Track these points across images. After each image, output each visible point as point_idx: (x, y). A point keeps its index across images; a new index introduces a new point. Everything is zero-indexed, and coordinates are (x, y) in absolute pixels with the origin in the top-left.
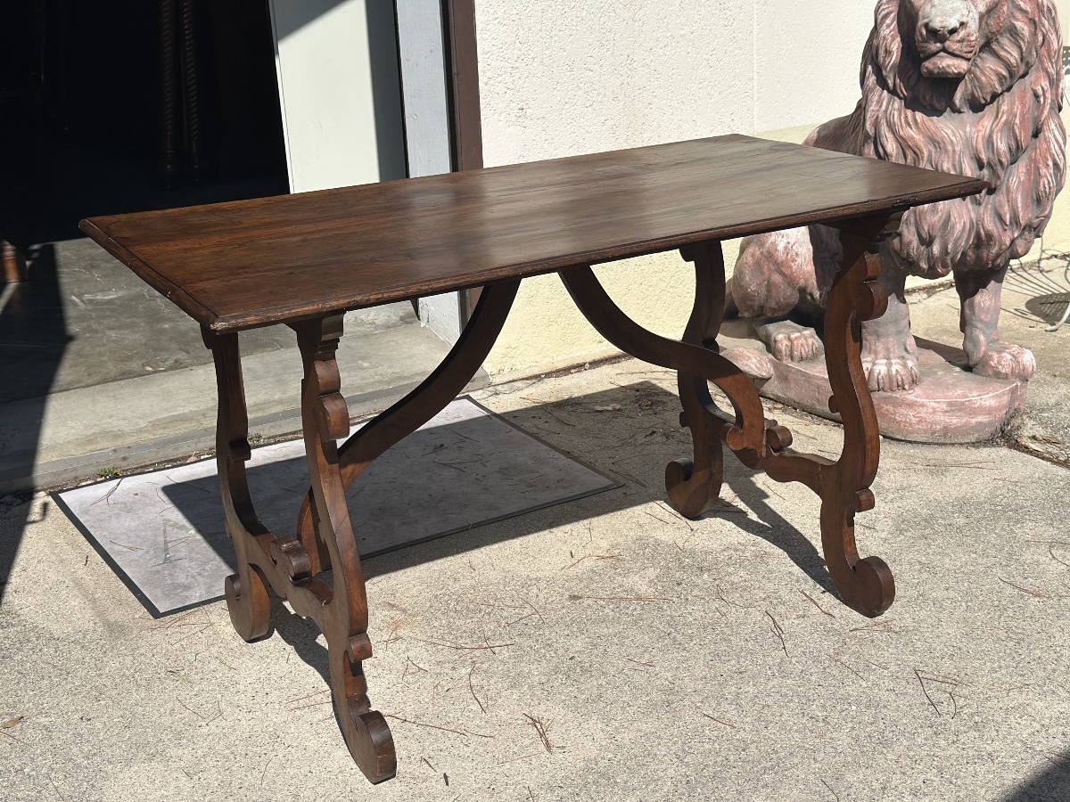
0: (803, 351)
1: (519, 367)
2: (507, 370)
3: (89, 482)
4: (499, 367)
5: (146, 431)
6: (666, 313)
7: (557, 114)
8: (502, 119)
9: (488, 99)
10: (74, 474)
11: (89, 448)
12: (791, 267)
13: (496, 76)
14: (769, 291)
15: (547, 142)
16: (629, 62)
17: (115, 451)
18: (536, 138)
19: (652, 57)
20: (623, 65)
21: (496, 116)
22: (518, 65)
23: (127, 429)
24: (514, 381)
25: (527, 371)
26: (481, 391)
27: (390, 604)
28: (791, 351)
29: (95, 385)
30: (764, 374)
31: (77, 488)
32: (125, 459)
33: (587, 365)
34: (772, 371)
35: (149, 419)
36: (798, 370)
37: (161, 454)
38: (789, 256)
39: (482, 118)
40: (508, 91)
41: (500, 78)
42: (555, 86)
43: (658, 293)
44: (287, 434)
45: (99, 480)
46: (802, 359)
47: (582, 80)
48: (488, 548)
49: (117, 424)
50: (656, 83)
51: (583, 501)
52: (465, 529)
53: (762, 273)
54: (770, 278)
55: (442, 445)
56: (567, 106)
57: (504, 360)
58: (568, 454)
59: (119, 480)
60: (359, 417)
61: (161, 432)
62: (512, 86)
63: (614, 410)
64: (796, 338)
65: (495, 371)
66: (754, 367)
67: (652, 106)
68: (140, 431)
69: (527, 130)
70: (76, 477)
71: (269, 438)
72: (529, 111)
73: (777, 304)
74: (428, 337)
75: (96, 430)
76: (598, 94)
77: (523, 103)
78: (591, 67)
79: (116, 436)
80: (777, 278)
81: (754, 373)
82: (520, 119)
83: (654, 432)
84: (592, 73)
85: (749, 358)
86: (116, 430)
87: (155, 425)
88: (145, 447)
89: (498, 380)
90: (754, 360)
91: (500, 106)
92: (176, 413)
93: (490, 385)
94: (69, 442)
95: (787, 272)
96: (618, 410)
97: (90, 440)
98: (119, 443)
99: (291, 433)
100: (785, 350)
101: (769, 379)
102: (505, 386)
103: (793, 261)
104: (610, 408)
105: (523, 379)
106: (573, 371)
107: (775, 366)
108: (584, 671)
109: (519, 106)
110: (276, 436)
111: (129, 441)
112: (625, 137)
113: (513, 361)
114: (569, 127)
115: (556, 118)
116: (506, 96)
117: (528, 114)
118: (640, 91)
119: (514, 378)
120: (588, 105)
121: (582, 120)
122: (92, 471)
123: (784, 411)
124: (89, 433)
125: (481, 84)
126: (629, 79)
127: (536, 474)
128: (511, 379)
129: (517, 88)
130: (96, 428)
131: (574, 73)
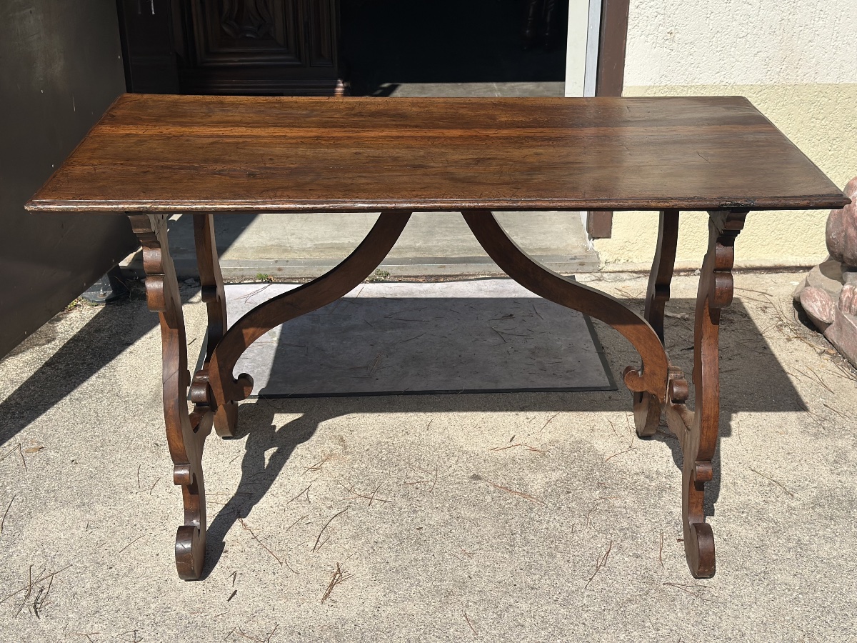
1: (634, 260)
2: (622, 261)
3: (250, 281)
4: (615, 257)
5: (307, 251)
7: (707, 41)
8: (649, 40)
9: (637, 21)
10: (240, 273)
11: (261, 255)
14: (846, 242)
15: (693, 65)
17: (276, 262)
18: (682, 62)
21: (643, 36)
23: (296, 247)
24: (622, 272)
26: (588, 275)
27: (342, 438)
28: (851, 304)
30: (825, 319)
31: (240, 283)
32: (280, 269)
33: (698, 272)
34: (834, 318)
35: (316, 243)
36: (850, 323)
37: (308, 272)
39: (629, 37)
40: (659, 16)
41: (652, 3)
42: (708, 15)
43: (792, 218)
44: (410, 277)
45: (257, 281)
47: (738, 12)
48: (456, 414)
49: (294, 242)
50: (821, 22)
51: (568, 395)
52: (456, 392)
53: (842, 224)
54: (847, 230)
56: (719, 35)
57: (621, 252)
58: (600, 349)
59: (267, 285)
60: (474, 275)
61: (317, 254)
62: (662, 12)
63: (683, 318)
65: (611, 260)
66: (817, 310)
67: (812, 44)
68: (304, 250)
69: (673, 53)
70: (243, 276)
71: (395, 277)
72: (678, 35)
73: (853, 256)
74: (574, 219)
76: (754, 27)
77: (673, 28)
79: (285, 251)
80: (852, 231)
81: (816, 315)
82: (667, 42)
84: (750, 6)
85: (816, 300)
86: (288, 245)
87: (318, 248)
88: (295, 262)
89: (610, 268)
90: (819, 304)
91: (648, 28)
92: (337, 242)
93: (600, 271)
94: (252, 248)
96: (685, 320)
97: (266, 249)
98: (284, 256)
99: (413, 277)
100: (846, 301)
101: (830, 324)
102: (612, 274)
104: (679, 316)
105: (632, 272)
106: (682, 274)
107: (838, 314)
108: (418, 543)
109: (668, 31)
110: (401, 277)
111: (292, 256)
112: (778, 70)
113: (630, 254)
114: (718, 54)
115: (706, 44)
116: (656, 20)
117: (676, 38)
118: (801, 28)
119: (625, 269)
120: (741, 36)
121: (733, 49)
122: (256, 273)
123: (833, 357)
124: (269, 243)
125: (631, 7)
126: (790, 16)
127: (557, 360)
128: (621, 270)
129: (669, 13)
130: (277, 241)
131: (730, 5)
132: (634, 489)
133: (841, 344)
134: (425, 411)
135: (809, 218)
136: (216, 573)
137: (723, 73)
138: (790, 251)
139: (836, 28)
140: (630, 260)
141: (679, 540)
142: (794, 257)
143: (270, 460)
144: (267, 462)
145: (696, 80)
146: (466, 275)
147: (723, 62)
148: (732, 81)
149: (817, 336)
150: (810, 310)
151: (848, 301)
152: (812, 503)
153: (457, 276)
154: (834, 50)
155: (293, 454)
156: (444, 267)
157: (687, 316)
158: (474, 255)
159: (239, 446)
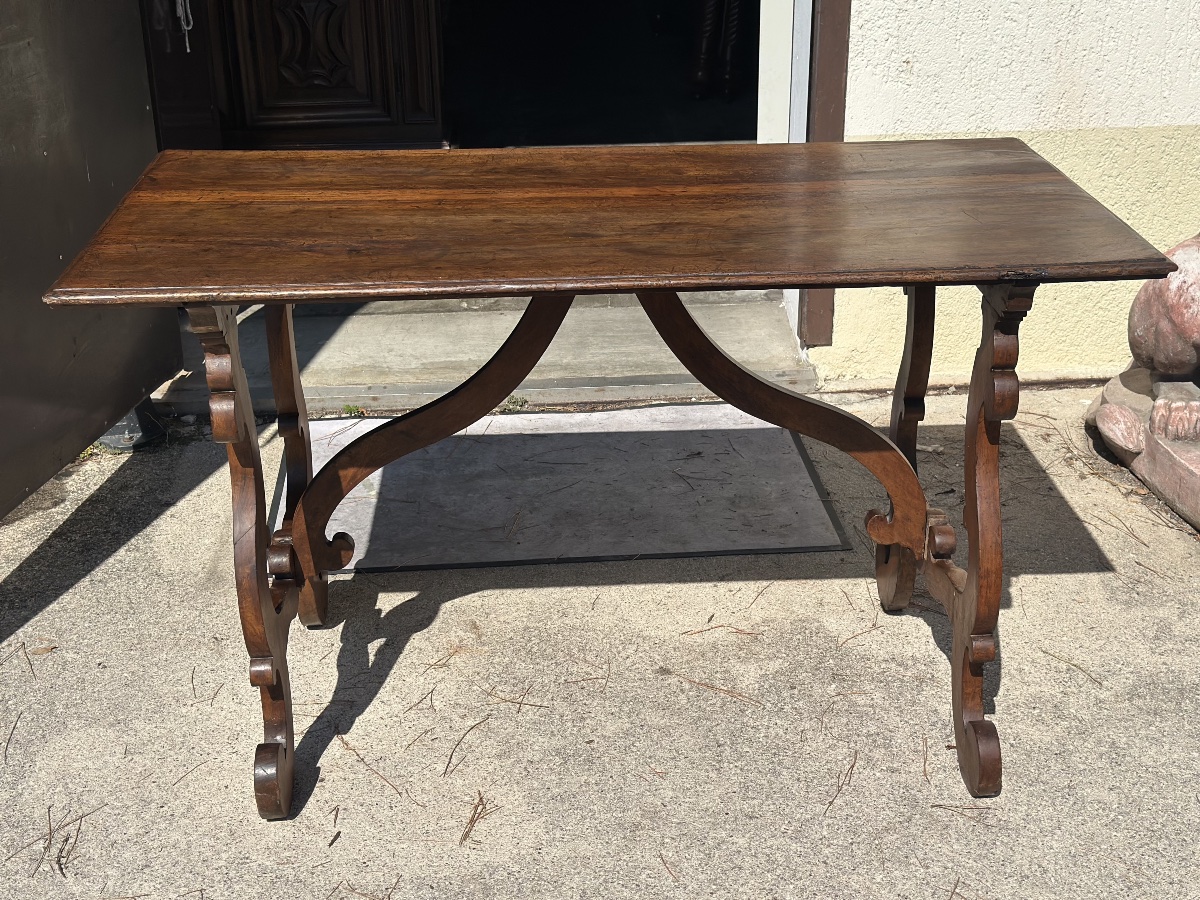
0: (1180, 428)
1: (866, 376)
2: (848, 377)
3: (333, 416)
4: (839, 372)
5: (411, 374)
6: (1089, 340)
7: (957, 72)
8: (877, 72)
9: (862, 47)
10: (320, 405)
11: (347, 380)
12: (1182, 315)
13: (876, 18)
14: (1156, 339)
15: (939, 106)
16: (1073, 13)
17: (370, 388)
18: (924, 101)
19: (1109, 9)
20: (1064, 16)
21: (870, 67)
22: (909, 7)
23: (396, 368)
24: (849, 392)
25: (874, 382)
27: (475, 624)
28: (1167, 425)
29: (400, 313)
30: (1131, 446)
31: (319, 419)
32: (375, 399)
33: (953, 389)
34: (1143, 445)
35: (425, 361)
36: (1167, 451)
37: (414, 401)
38: (1182, 300)
39: (850, 69)
40: (890, 39)
41: (881, 22)
42: (958, 37)
43: (1079, 313)
44: (556, 405)
45: (343, 416)
46: (1177, 438)
47: (998, 32)
48: (631, 587)
49: (393, 361)
50: (1112, 43)
51: (784, 558)
52: (630, 558)
53: (1151, 316)
54: (1157, 323)
55: (699, 453)
56: (973, 63)
57: (846, 365)
58: (825, 496)
59: (357, 420)
60: (644, 400)
61: (425, 376)
62: (895, 33)
63: (935, 452)
64: (1177, 409)
65: (832, 375)
66: (1119, 434)
67: (1100, 73)
68: (407, 372)
69: (910, 90)
70: (323, 409)
71: (535, 405)
72: (917, 65)
73: (1167, 359)
74: (779, 321)
75: (368, 361)
76: (1021, 52)
77: (910, 55)
78: (1015, 16)
79: (382, 373)
80: (1165, 325)
81: (1118, 442)
82: (902, 75)
83: (953, 491)
84: (1014, 24)
85: (1118, 422)
86: (385, 365)
87: (427, 368)
88: (396, 388)
89: (832, 387)
90: (1122, 426)
91: (877, 55)
92: (453, 359)
93: (818, 391)
94: (334, 370)
95: (1178, 320)
96: (938, 454)
97: (354, 371)
98: (380, 381)
99: (560, 405)
100: (1160, 421)
101: (1138, 454)
102: (835, 396)
103: (1186, 307)
104: (930, 449)
105: (862, 392)
106: (930, 392)
107: (1149, 439)
108: (589, 760)
109: (904, 59)
110: (543, 405)
111: (390, 379)
112: (1055, 110)
113: (859, 367)
114: (972, 89)
115: (955, 77)
116: (887, 45)
117: (915, 69)
118: (1085, 53)
119: (852, 388)
120: (1004, 64)
121: (993, 82)
122: (341, 405)
123: (1145, 499)
124: (358, 364)
125: (853, 27)
126: (1070, 36)
127: (766, 512)
128: (847, 389)
129: (904, 36)
130: (369, 360)
131: (988, 22)
132: (883, 680)
133: (1155, 480)
134: (587, 584)
135: (1101, 312)
136: (311, 808)
137: (980, 116)
138: (1077, 358)
139: (1133, 51)
140: (859, 376)
141: (949, 747)
142: (1083, 367)
143: (376, 655)
144: (372, 658)
145: (943, 126)
146: (633, 401)
147: (980, 101)
148: (993, 126)
149: (1122, 471)
150: (1110, 435)
151: (1163, 420)
152: (1128, 693)
153: (620, 402)
154: (1130, 82)
155: (407, 647)
156: (603, 390)
157: (941, 449)
158: (644, 373)
159: (331, 638)
